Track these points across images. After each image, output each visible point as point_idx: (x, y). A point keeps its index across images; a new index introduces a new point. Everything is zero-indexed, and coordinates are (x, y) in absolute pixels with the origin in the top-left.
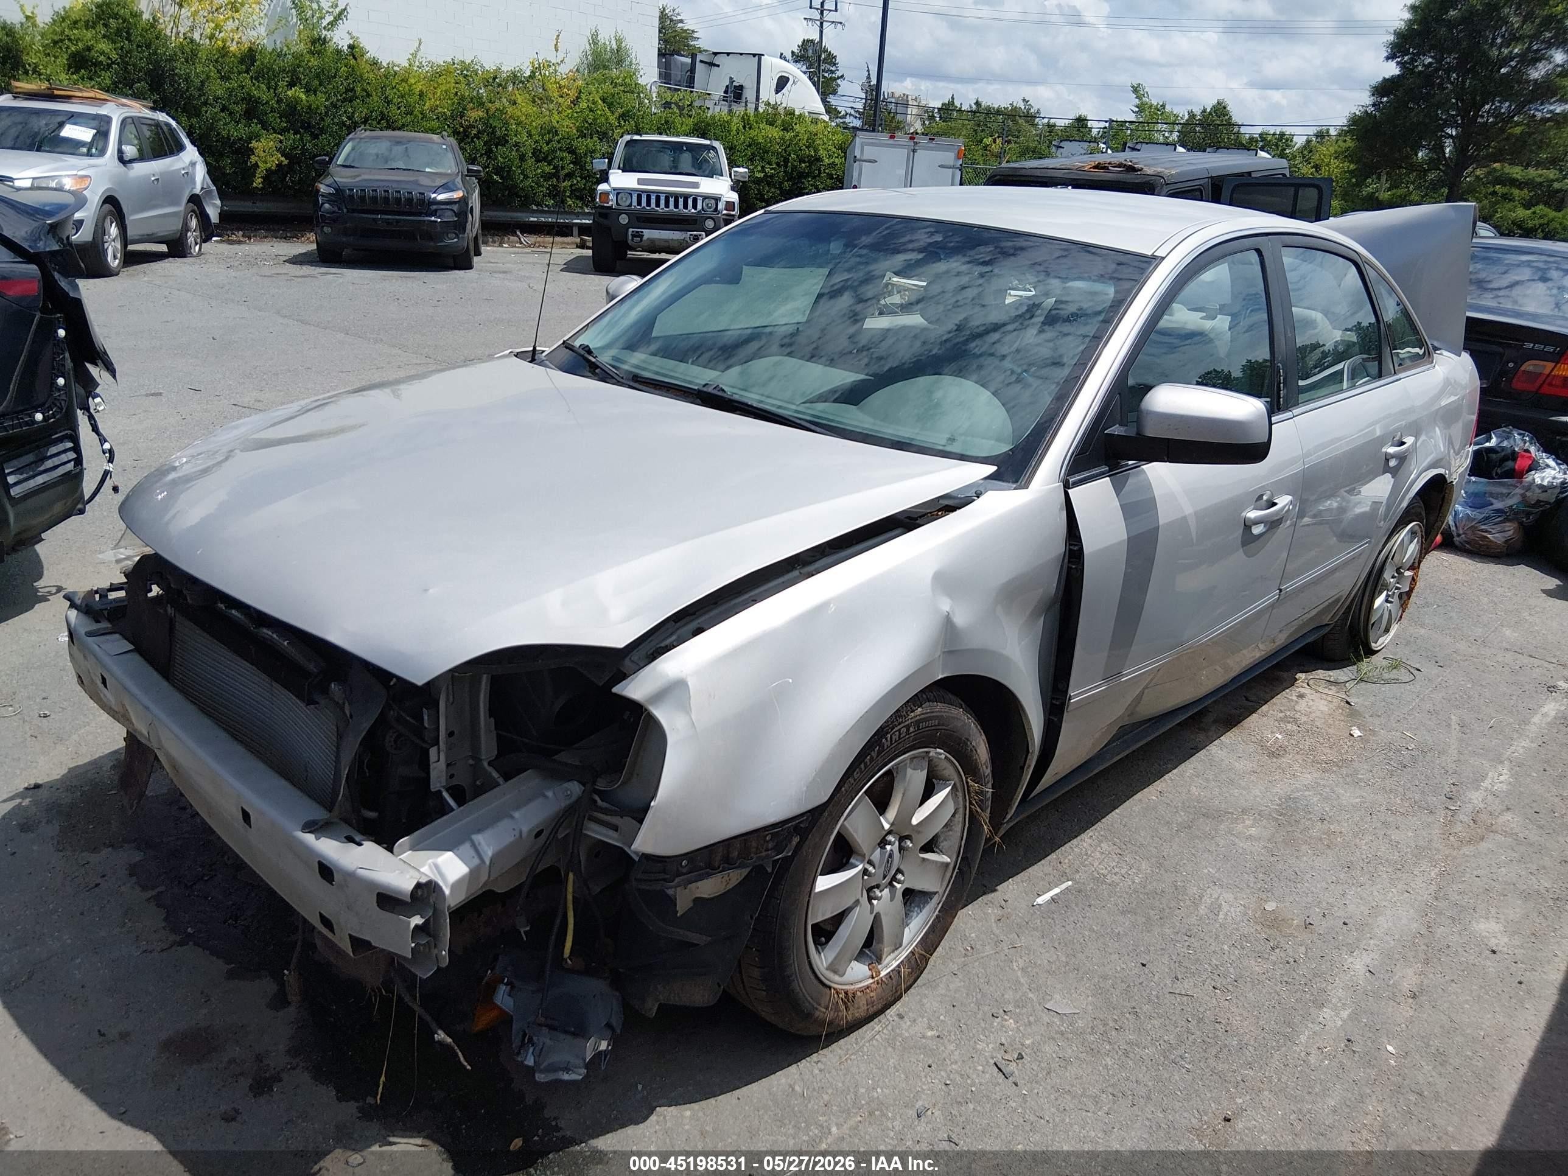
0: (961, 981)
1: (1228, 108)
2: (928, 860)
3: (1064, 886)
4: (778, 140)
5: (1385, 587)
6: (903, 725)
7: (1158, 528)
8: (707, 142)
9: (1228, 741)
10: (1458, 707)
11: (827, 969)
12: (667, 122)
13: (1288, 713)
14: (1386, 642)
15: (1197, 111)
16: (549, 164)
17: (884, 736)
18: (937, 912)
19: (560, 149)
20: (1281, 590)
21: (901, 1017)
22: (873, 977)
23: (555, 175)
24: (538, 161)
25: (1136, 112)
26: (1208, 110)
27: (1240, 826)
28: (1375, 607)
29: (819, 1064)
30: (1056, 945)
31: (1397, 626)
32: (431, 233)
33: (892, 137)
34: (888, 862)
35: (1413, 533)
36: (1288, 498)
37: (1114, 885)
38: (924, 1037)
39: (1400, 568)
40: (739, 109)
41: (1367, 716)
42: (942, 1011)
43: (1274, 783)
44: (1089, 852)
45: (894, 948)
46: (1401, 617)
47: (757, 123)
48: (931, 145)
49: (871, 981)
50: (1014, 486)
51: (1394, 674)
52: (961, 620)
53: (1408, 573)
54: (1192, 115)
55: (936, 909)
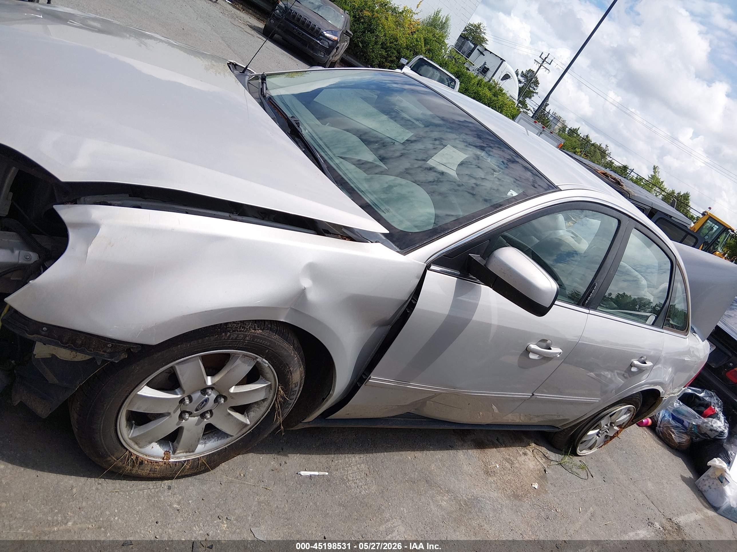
0: (221, 489)
1: (690, 197)
2: (232, 416)
3: (322, 473)
4: (488, 97)
5: (598, 426)
6: (242, 333)
7: (471, 320)
8: (454, 78)
9: (471, 453)
10: (597, 505)
11: (130, 439)
12: (446, 63)
13: (512, 458)
14: (587, 454)
15: (676, 192)
16: (386, 52)
17: (226, 332)
18: (226, 446)
19: (394, 49)
20: (533, 395)
21: (169, 488)
22: (163, 459)
23: (386, 58)
24: (382, 48)
25: (650, 178)
26: (681, 194)
27: (439, 498)
28: (588, 434)
29: (100, 486)
30: (290, 500)
31: (597, 449)
32: (314, 47)
33: (535, 122)
34: (203, 403)
35: (629, 410)
36: (560, 351)
37: (349, 488)
38: (170, 506)
39: (613, 423)
40: (480, 77)
41: (549, 483)
42: (194, 498)
43: (476, 487)
44: (352, 464)
45: (187, 450)
46: (601, 447)
47: (484, 85)
48: (550, 135)
49: (161, 460)
50: (399, 250)
51: (579, 471)
52: (313, 296)
53: (616, 428)
54: (673, 192)
55: (227, 444)
